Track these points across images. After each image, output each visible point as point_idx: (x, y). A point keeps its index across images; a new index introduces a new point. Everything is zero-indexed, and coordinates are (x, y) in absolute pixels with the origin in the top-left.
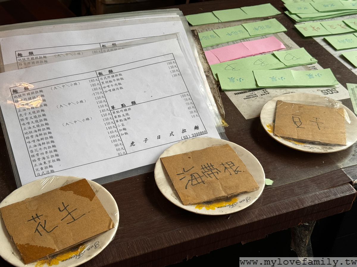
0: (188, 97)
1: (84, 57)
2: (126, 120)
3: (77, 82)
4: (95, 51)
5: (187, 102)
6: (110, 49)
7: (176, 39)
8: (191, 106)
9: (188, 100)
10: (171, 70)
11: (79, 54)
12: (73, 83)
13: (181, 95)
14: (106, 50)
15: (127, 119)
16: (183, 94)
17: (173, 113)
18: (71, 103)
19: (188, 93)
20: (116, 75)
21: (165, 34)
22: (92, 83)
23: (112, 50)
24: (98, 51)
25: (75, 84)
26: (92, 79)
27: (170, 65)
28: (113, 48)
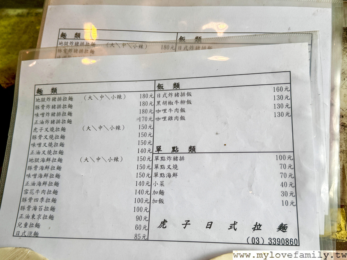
0: (288, 162)
1: (146, 53)
2: (169, 176)
3: (122, 94)
4: (166, 46)
5: (283, 171)
6: (189, 46)
7: (307, 44)
8: (289, 180)
9: (287, 167)
10: (277, 102)
11: (141, 47)
12: (116, 94)
13: (278, 154)
14: (183, 46)
15: (172, 175)
16: (282, 154)
17: (250, 186)
18: (103, 127)
19: (292, 154)
20: (183, 95)
21: (292, 32)
22: (143, 100)
23: (192, 48)
24: (171, 46)
25: (119, 97)
26: (145, 93)
27: (277, 93)
28: (195, 45)
